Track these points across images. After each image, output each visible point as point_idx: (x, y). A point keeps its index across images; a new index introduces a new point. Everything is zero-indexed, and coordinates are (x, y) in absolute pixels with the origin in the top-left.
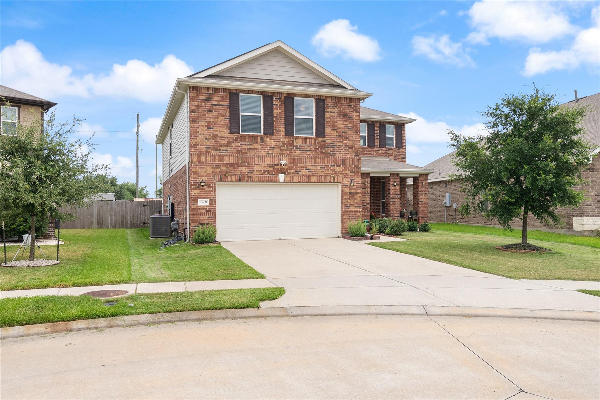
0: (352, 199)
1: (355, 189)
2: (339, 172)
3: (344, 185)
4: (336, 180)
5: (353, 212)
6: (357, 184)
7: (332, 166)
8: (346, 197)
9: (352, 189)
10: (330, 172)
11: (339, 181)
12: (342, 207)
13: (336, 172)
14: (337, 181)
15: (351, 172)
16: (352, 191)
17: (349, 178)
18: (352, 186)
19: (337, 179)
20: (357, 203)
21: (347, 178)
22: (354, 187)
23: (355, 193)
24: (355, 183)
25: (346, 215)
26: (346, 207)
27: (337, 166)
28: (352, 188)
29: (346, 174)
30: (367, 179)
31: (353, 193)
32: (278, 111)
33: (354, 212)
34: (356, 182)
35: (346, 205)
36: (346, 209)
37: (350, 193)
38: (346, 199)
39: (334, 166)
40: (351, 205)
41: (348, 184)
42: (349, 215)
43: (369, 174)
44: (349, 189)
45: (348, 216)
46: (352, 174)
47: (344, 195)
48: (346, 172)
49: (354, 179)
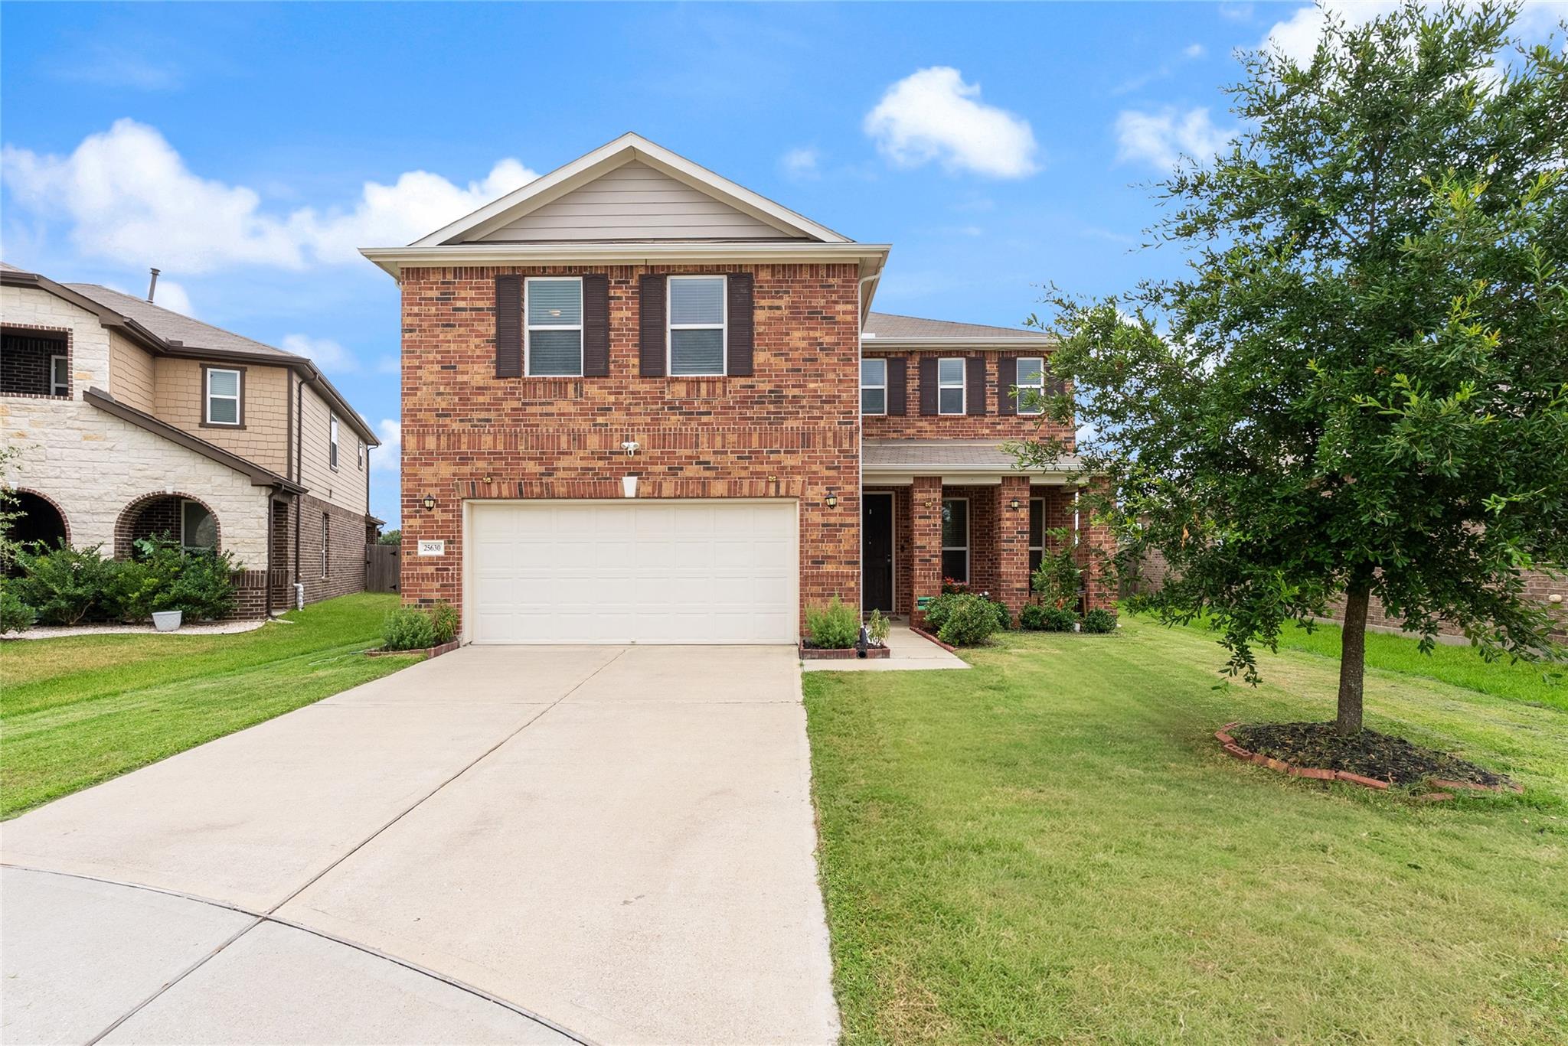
0: (831, 542)
1: (840, 515)
2: (793, 467)
3: (807, 504)
4: (782, 491)
5: (832, 577)
6: (845, 499)
7: (772, 452)
8: (814, 537)
9: (830, 515)
10: (766, 468)
11: (791, 493)
12: (801, 563)
13: (784, 468)
14: (787, 491)
15: (828, 468)
16: (832, 520)
17: (823, 484)
18: (832, 507)
19: (788, 487)
20: (846, 552)
21: (817, 484)
22: (838, 510)
23: (841, 525)
24: (840, 499)
25: (813, 584)
26: (813, 562)
27: (785, 452)
28: (830, 511)
29: (815, 473)
30: (935, 492)
31: (835, 525)
32: (623, 314)
33: (838, 576)
34: (844, 494)
35: (812, 557)
36: (812, 568)
37: (824, 525)
38: (812, 541)
39: (779, 452)
40: (829, 557)
41: (820, 500)
42: (823, 584)
43: (940, 478)
44: (823, 515)
45: (820, 589)
46: (833, 473)
47: (807, 530)
48: (814, 468)
49: (839, 488)
